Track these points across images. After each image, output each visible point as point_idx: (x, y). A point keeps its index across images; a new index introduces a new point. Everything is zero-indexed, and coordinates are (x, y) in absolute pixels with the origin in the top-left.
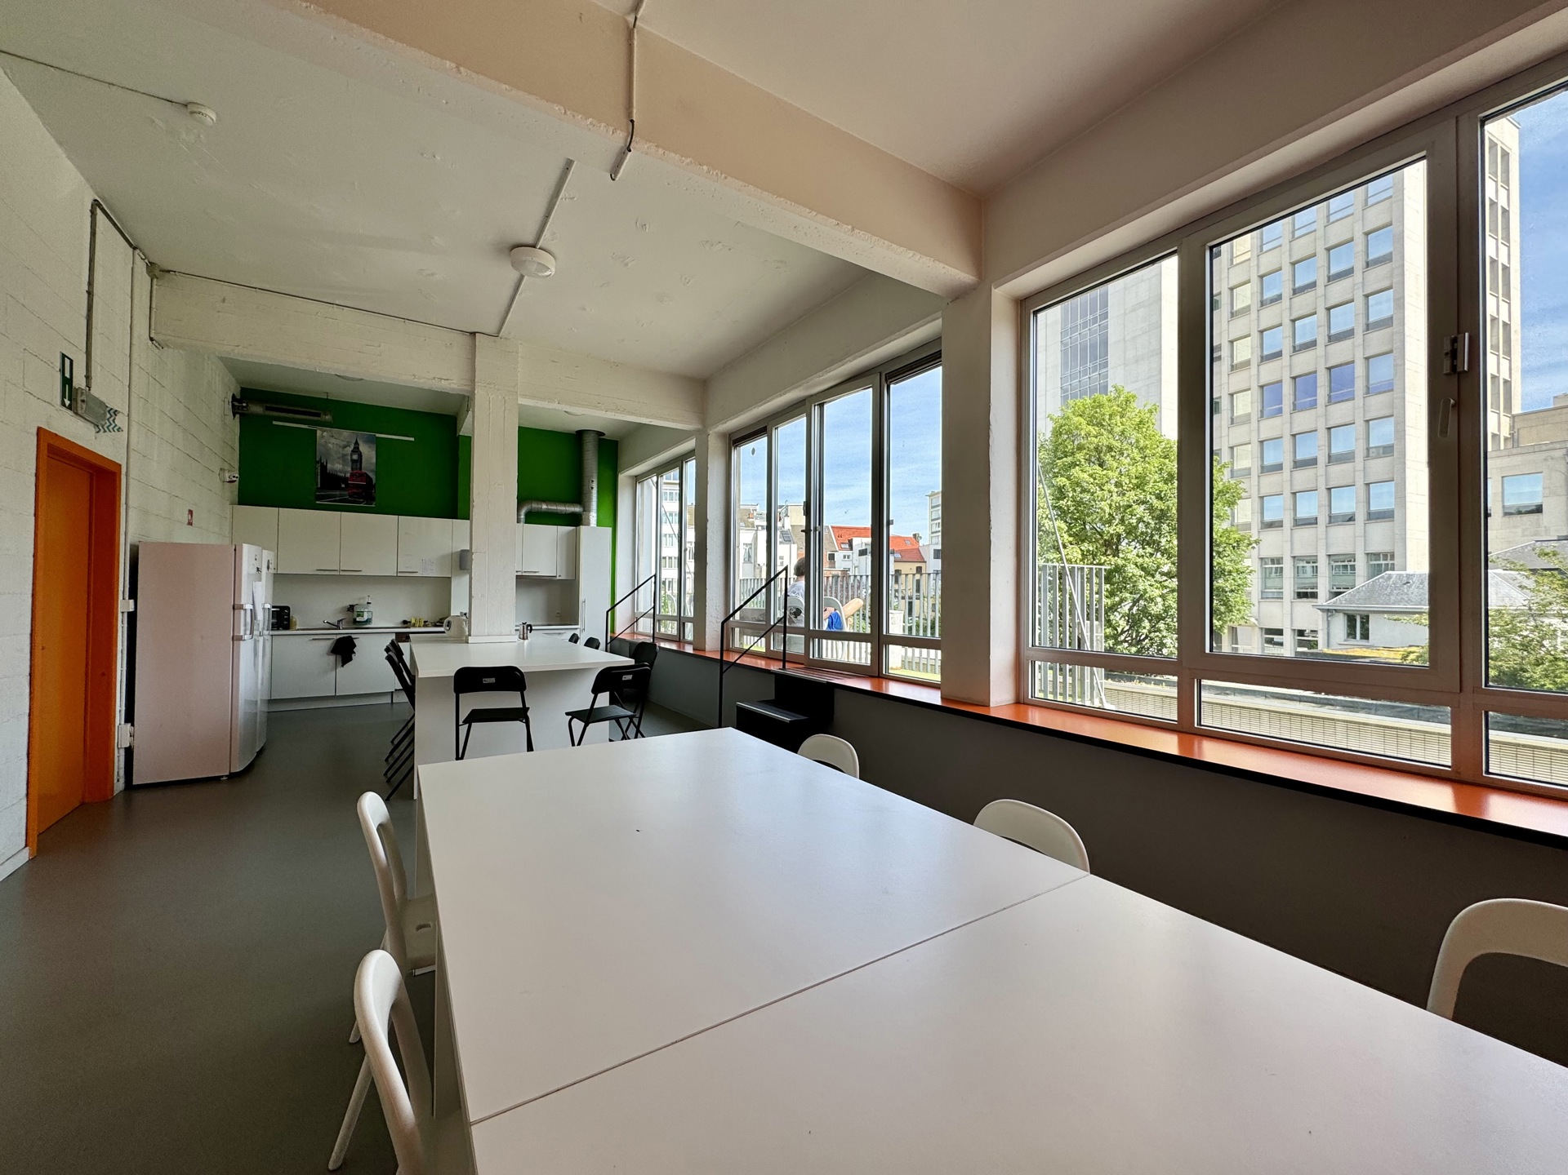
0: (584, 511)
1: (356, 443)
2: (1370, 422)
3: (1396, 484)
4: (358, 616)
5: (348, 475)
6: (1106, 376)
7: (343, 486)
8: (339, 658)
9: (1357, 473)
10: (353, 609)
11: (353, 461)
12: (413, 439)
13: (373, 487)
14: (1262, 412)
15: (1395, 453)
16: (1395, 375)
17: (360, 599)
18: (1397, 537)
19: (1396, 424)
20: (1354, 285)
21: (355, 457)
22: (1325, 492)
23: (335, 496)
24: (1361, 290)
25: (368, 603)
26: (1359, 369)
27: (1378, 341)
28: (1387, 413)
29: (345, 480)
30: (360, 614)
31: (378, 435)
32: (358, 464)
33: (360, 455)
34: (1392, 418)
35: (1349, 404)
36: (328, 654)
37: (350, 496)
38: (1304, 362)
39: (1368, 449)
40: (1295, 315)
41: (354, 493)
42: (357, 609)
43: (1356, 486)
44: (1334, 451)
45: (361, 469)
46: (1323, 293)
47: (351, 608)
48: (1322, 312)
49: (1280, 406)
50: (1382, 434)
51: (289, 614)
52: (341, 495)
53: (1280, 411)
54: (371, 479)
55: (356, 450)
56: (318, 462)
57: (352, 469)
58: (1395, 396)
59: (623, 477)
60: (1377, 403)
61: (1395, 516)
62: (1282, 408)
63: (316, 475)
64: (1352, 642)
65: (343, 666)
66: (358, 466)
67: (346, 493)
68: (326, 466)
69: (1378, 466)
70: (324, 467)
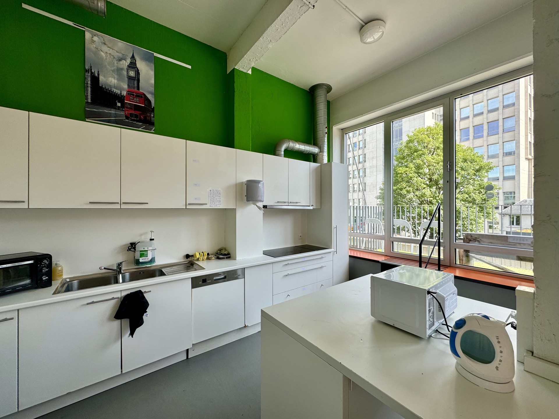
0: (320, 152)
1: (133, 57)
2: (504, 143)
3: (516, 167)
4: (142, 255)
5: (124, 93)
6: (402, 125)
7: (119, 104)
8: (126, 322)
9: (500, 162)
10: (135, 248)
11: (130, 78)
12: (190, 67)
13: (153, 110)
14: (461, 139)
15: (516, 154)
16: (516, 125)
17: (141, 235)
18: (516, 186)
19: (516, 143)
20: (499, 91)
21: (132, 74)
22: (502, 167)
23: (110, 115)
24: (502, 93)
25: (151, 240)
26: (501, 122)
27: (508, 112)
28: (513, 139)
29: (121, 99)
30: (143, 254)
31: (156, 54)
32: (136, 82)
33: (138, 73)
34: (515, 141)
35: (497, 136)
36: (110, 319)
37: (127, 118)
38: (478, 120)
39: (504, 153)
40: (474, 102)
41: (131, 115)
42: (139, 248)
43: (499, 167)
44: (489, 154)
45: (138, 88)
46: (486, 94)
47: (133, 246)
48: (485, 101)
49: (469, 137)
50: (510, 147)
51: (50, 265)
52: (116, 115)
53: (468, 139)
54: (149, 102)
55: (133, 65)
56: (87, 71)
57: (129, 86)
58: (515, 133)
59: (336, 129)
60: (508, 136)
61: (515, 178)
62: (469, 138)
63: (86, 88)
64: (512, 226)
65: (132, 334)
66: (136, 85)
67: (123, 113)
68: (99, 78)
69: (508, 160)
70: (95, 80)
